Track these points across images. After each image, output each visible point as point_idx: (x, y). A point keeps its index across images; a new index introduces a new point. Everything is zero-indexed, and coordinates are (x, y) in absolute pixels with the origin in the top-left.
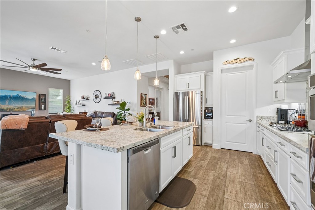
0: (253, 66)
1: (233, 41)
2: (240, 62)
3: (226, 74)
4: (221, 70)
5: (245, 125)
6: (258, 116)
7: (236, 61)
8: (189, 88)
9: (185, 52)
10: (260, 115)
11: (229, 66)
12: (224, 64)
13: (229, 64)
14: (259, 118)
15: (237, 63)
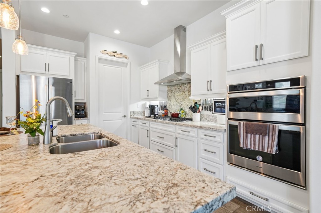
0: (127, 64)
1: (117, 32)
2: (118, 56)
3: (104, 65)
4: (99, 59)
5: (121, 121)
6: (131, 112)
7: (114, 54)
8: (50, 72)
9: (51, 12)
10: (133, 111)
11: (107, 57)
12: (102, 52)
13: (107, 55)
14: (132, 113)
15: (114, 56)
